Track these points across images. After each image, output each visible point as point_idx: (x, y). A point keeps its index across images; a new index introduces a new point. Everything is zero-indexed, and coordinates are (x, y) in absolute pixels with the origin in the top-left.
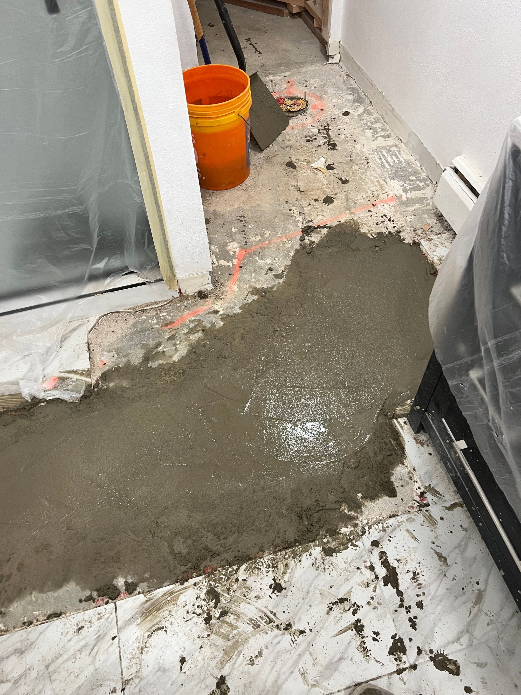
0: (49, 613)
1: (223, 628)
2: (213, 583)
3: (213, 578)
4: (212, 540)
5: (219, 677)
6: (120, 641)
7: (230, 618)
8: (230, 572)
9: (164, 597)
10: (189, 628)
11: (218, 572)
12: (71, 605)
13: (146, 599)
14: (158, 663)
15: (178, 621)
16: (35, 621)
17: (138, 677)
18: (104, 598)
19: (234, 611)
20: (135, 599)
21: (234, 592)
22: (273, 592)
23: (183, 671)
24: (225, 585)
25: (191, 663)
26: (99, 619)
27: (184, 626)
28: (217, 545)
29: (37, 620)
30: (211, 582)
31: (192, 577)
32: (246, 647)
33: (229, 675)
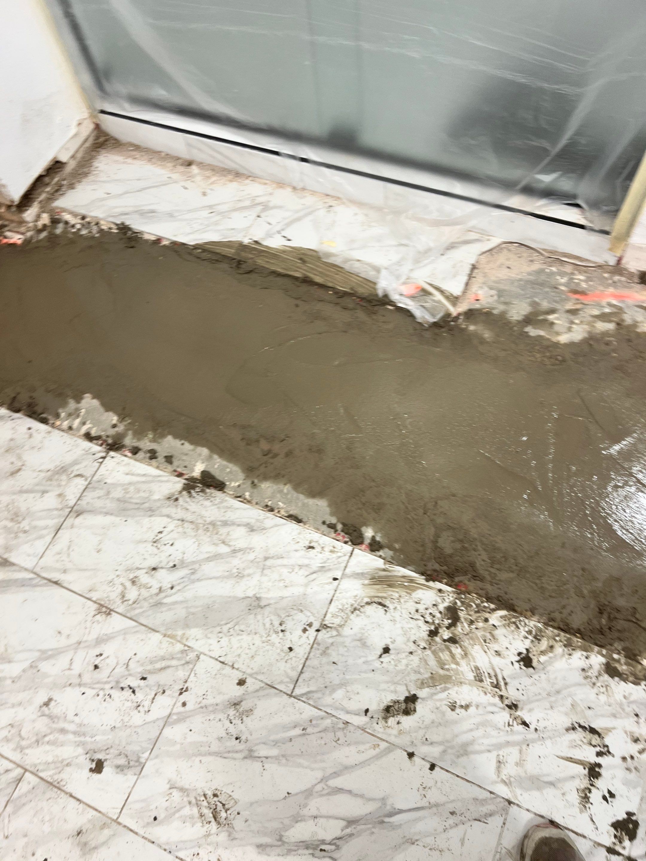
0: (291, 513)
1: (444, 653)
2: (459, 603)
3: (462, 598)
4: (483, 560)
5: (412, 693)
6: (340, 586)
7: (457, 650)
8: (485, 607)
9: (403, 580)
10: (410, 626)
11: (471, 597)
12: (314, 520)
13: (383, 567)
14: (363, 634)
15: (404, 611)
16: (276, 511)
17: (338, 631)
18: (346, 536)
19: (465, 647)
20: (374, 559)
21: (477, 628)
22: (518, 662)
23: (381, 660)
24: (470, 615)
25: (393, 659)
26: (331, 551)
27: (406, 620)
28: (487, 570)
29: (279, 512)
30: (457, 601)
31: (441, 582)
32: (456, 688)
33: (423, 699)
